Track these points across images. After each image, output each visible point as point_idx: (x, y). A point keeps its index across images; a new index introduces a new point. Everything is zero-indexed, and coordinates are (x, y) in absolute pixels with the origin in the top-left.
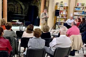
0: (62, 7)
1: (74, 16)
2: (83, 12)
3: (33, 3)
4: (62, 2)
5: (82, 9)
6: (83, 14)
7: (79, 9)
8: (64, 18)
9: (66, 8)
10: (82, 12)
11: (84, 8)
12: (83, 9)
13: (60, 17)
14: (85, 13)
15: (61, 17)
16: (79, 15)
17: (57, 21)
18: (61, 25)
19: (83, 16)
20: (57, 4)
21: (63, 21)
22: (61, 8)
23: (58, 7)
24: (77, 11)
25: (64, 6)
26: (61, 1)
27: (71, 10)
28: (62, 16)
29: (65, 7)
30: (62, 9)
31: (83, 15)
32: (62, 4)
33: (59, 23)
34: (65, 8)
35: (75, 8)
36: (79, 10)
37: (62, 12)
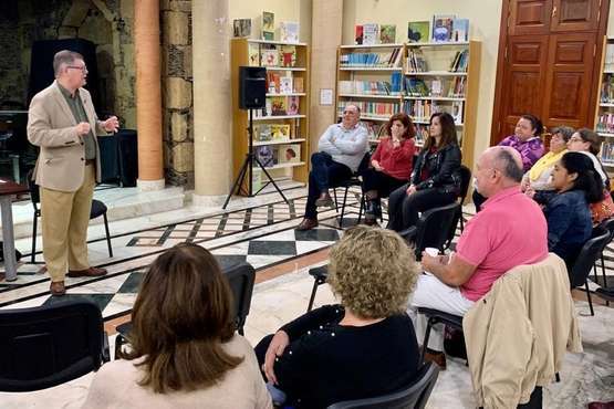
0: (273, 46)
1: (341, 104)
2: (397, 75)
3: (65, 23)
4: (268, 18)
5: (384, 57)
6: (397, 90)
7: (366, 59)
8: (287, 121)
9: (294, 57)
10: (389, 79)
11: (396, 51)
12: (392, 61)
13: (264, 114)
14: (408, 80)
15: (269, 111)
16: (369, 94)
17: (255, 143)
18: (276, 162)
19: (396, 101)
20: (241, 28)
21: (286, 139)
22: (267, 53)
23: (252, 51)
24: (354, 72)
25: (283, 41)
26: (265, 13)
27: (324, 64)
28: (278, 110)
29: (288, 51)
30: (271, 61)
31: (393, 95)
32: (271, 30)
33: (264, 150)
34: (287, 58)
35: (346, 58)
36: (370, 67)
37: (273, 84)
